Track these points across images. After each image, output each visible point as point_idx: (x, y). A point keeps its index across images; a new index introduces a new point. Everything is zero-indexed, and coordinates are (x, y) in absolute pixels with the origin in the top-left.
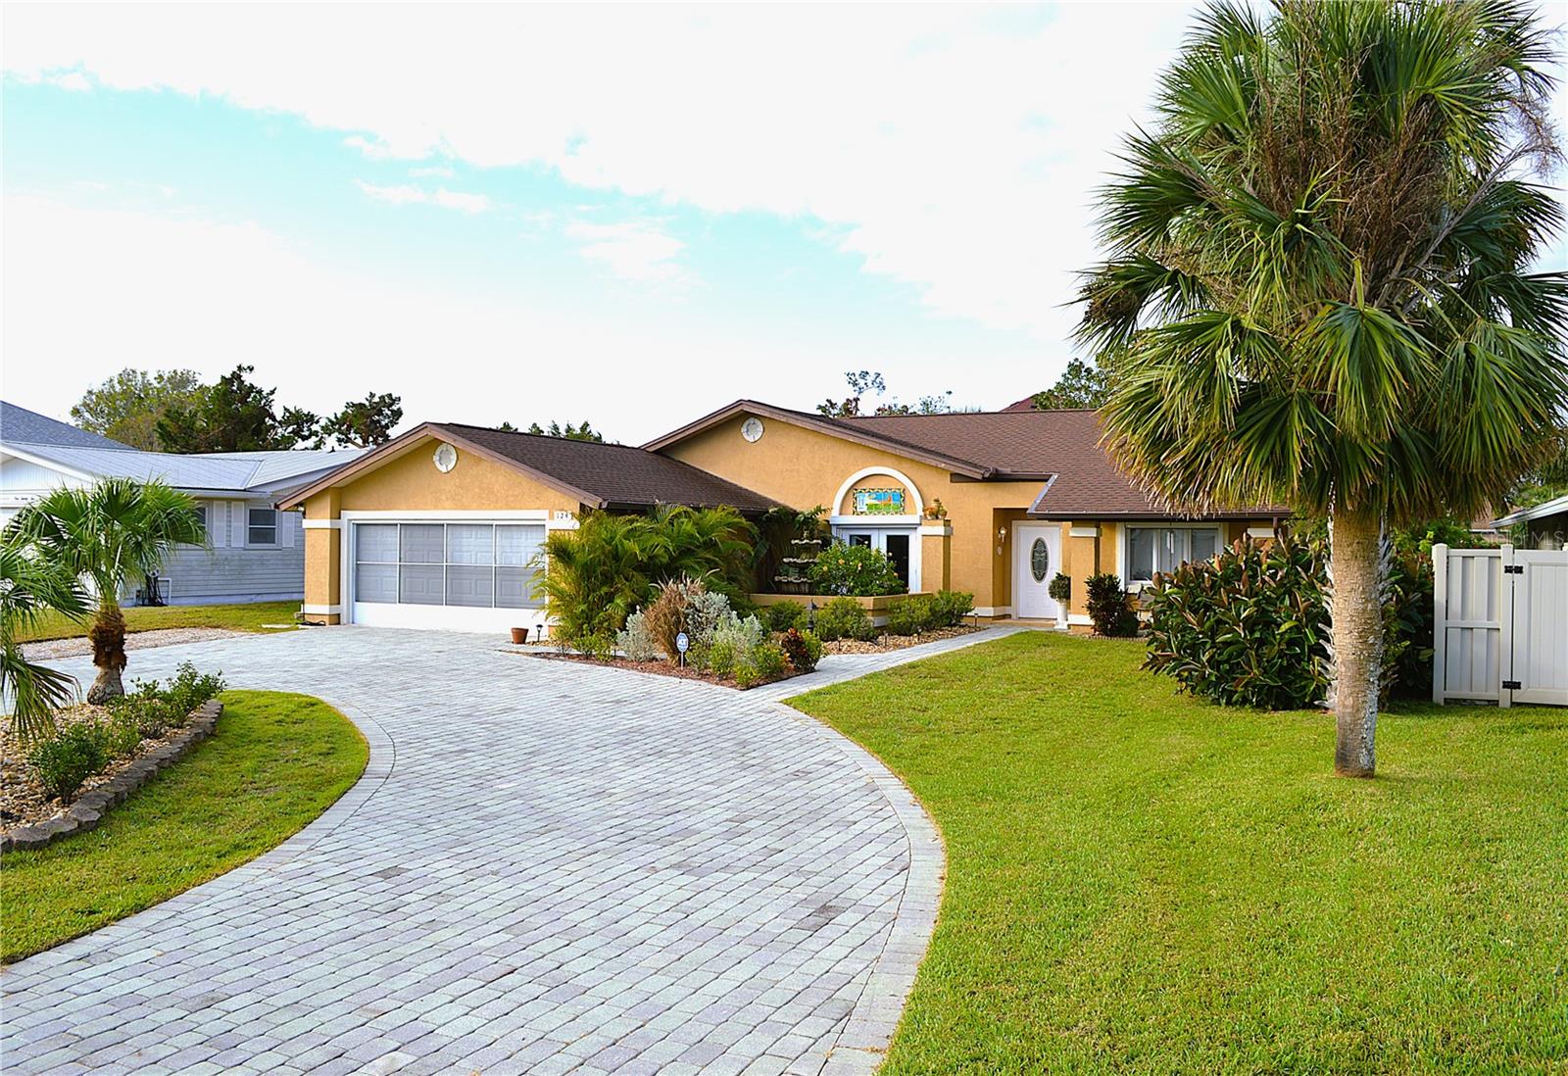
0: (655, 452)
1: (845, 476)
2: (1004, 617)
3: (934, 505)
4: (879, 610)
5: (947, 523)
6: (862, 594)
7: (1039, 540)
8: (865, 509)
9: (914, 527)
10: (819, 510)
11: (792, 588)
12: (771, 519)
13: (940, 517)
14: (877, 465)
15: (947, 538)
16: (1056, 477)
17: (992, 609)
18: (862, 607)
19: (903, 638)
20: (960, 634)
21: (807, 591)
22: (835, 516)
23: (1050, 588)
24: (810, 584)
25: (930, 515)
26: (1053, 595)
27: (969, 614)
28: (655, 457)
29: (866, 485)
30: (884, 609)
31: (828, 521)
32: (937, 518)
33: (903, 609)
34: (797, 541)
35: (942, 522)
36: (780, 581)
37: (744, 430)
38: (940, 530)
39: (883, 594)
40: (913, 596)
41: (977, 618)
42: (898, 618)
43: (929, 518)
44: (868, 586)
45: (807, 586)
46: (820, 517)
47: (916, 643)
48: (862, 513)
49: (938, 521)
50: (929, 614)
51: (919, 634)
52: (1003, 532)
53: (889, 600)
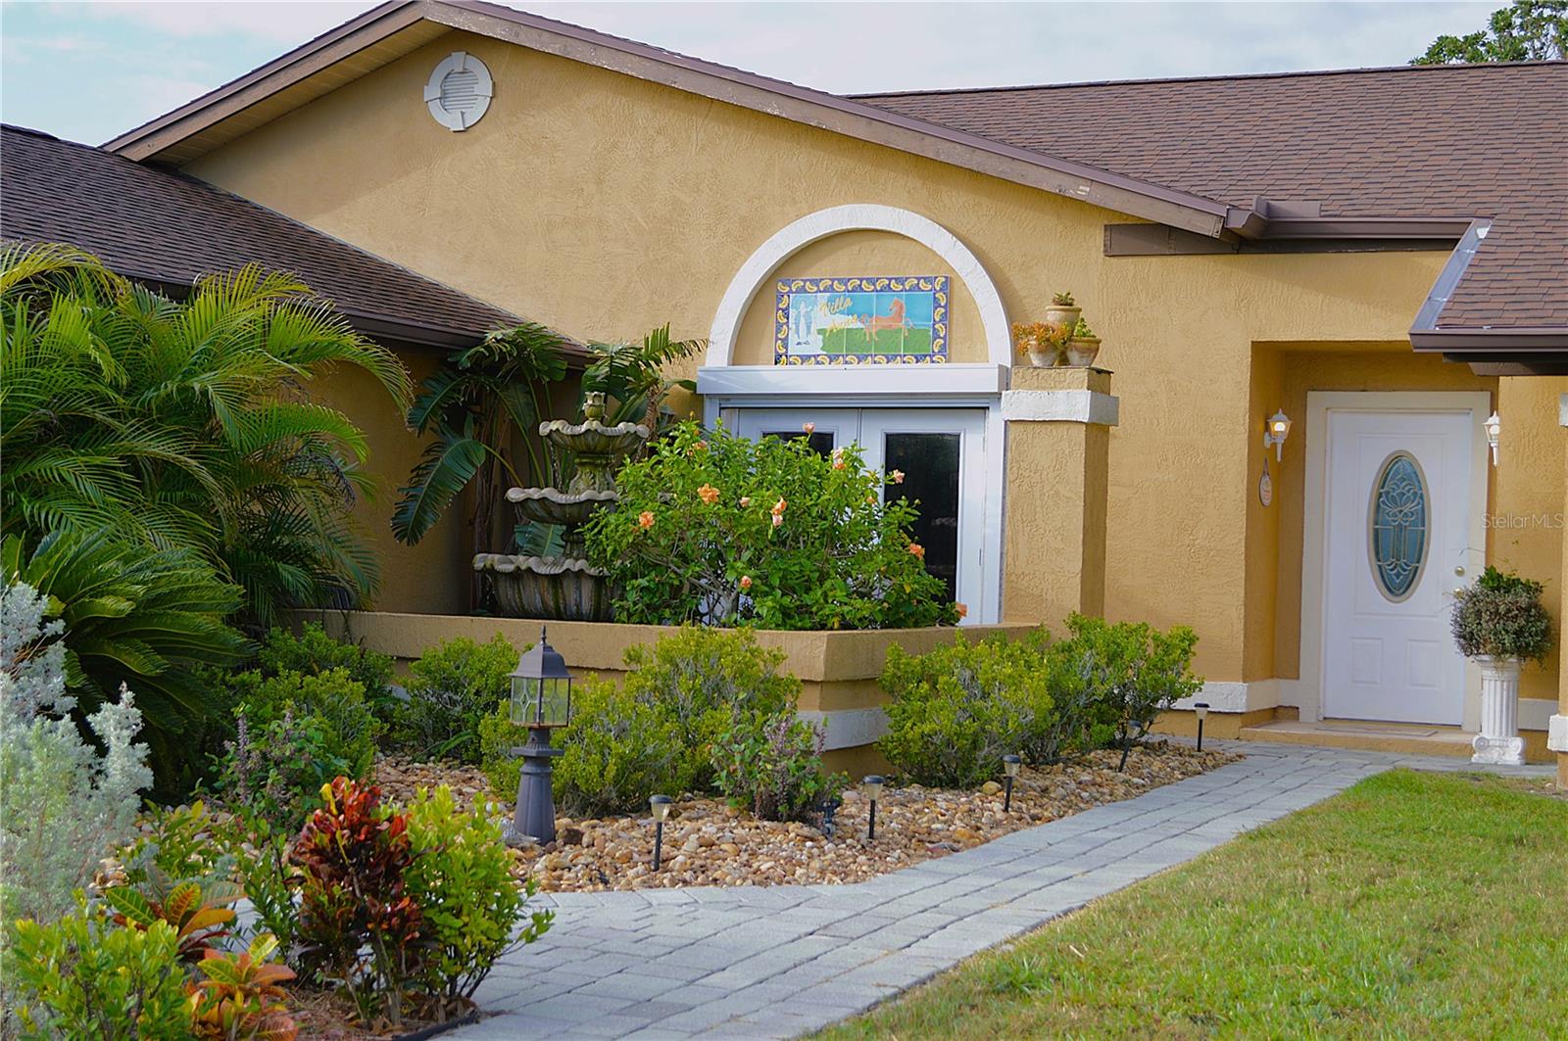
0: (148, 163)
1: (750, 236)
2: (1276, 714)
3: (1053, 316)
4: (853, 683)
5: (1100, 379)
6: (789, 618)
7: (1396, 459)
8: (815, 346)
9: (976, 406)
10: (663, 346)
11: (533, 595)
12: (491, 365)
13: (1074, 356)
14: (858, 198)
15: (1098, 431)
16: (1483, 233)
17: (1240, 686)
18: (782, 672)
19: (943, 799)
20: (1154, 781)
21: (586, 606)
22: (713, 364)
23: (1461, 621)
24: (599, 581)
25: (1040, 351)
26: (1470, 642)
27: (1179, 704)
28: (143, 173)
29: (824, 268)
30: (869, 681)
31: (689, 385)
32: (1064, 361)
33: (942, 679)
34: (554, 425)
35: (1082, 374)
36: (491, 571)
37: (432, 91)
38: (1073, 401)
39: (868, 622)
40: (976, 635)
41: (1207, 717)
42: (922, 717)
43: (1036, 362)
44: (808, 590)
45: (587, 588)
46: (669, 372)
47: (996, 824)
48: (805, 359)
49: (1069, 373)
50: (1048, 702)
51: (1008, 784)
52: (1280, 427)
53: (892, 648)
